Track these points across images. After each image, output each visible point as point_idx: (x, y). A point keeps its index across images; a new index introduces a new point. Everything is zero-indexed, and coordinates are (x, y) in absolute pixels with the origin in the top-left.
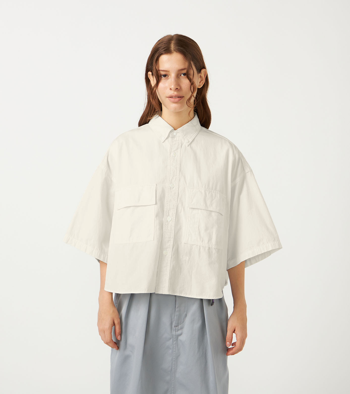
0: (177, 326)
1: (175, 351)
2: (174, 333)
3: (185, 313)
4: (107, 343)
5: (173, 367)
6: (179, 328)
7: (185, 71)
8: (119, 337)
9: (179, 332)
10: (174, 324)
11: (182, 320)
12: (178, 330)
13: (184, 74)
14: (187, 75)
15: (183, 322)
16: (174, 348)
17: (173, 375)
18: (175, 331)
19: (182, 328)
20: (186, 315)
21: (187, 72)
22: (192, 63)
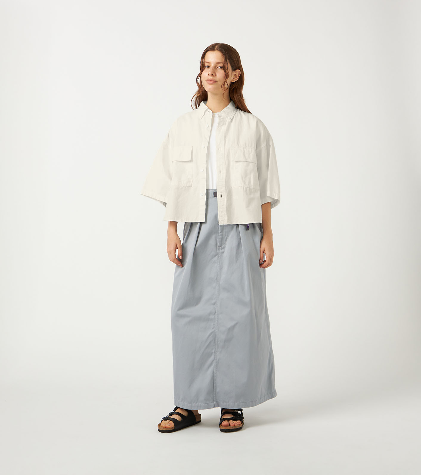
0: (220, 246)
1: (219, 265)
2: (218, 251)
3: (226, 237)
4: (173, 262)
5: (218, 276)
6: (222, 248)
7: (221, 65)
8: (181, 256)
9: (222, 251)
10: (218, 245)
11: (224, 242)
12: (221, 249)
13: (221, 67)
14: (223, 68)
15: (225, 243)
16: (219, 262)
17: (218, 282)
18: (219, 250)
19: (224, 248)
20: (227, 238)
21: (224, 65)
22: (228, 60)
